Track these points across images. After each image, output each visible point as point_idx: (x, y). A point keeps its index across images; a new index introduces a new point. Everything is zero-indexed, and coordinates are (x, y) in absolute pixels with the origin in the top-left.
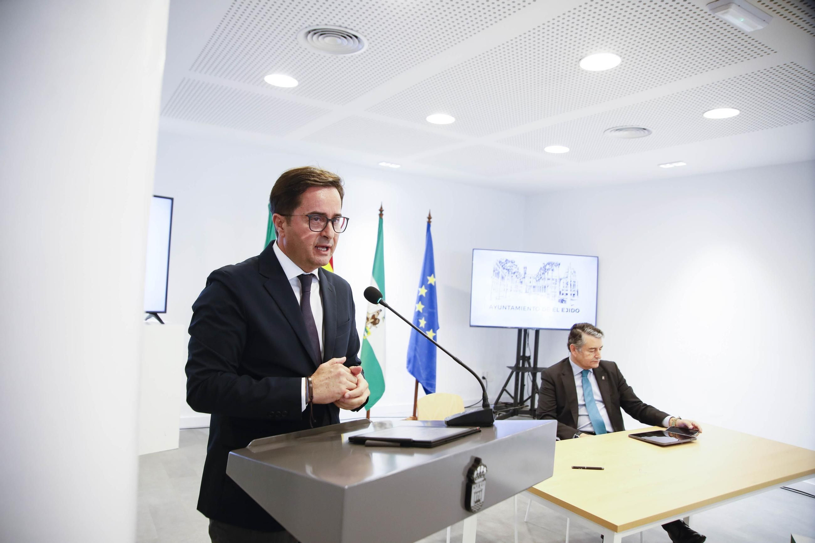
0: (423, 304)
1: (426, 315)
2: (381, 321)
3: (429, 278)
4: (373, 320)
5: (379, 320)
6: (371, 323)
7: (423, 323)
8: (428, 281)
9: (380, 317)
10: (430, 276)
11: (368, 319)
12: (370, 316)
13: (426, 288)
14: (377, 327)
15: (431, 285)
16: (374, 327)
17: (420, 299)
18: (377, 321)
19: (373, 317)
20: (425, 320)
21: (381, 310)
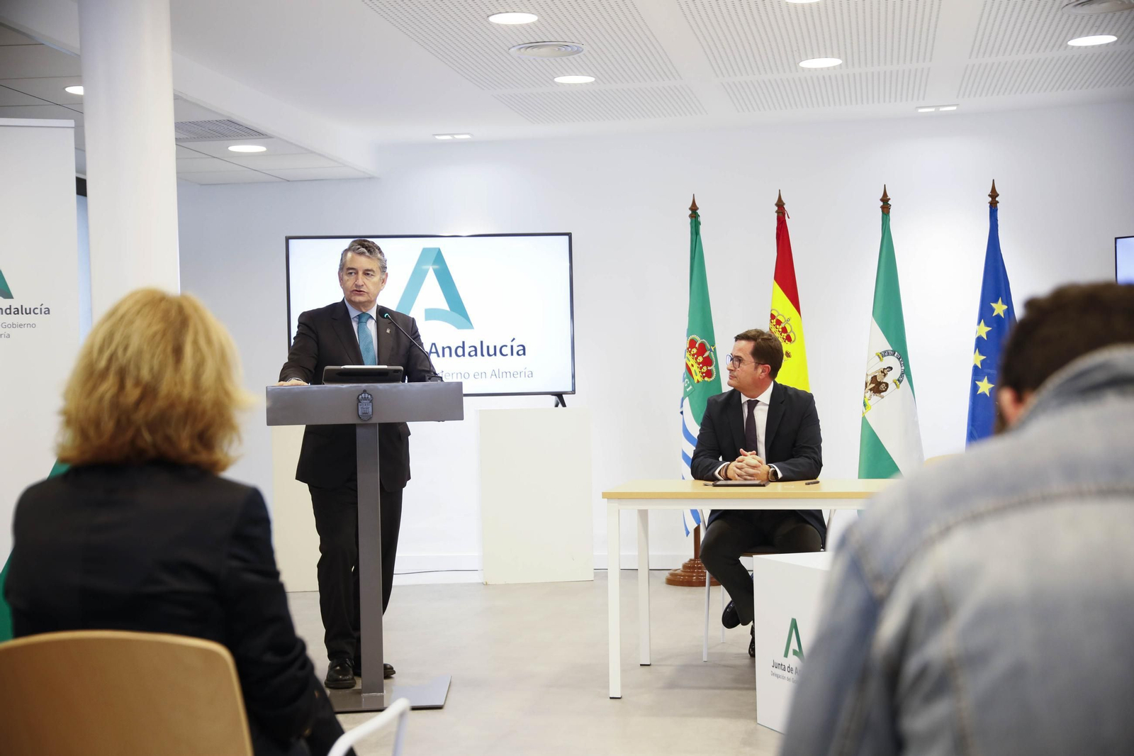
0: (981, 353)
1: (993, 372)
2: (892, 386)
3: (993, 305)
4: (873, 385)
5: (887, 385)
6: (871, 390)
7: (985, 387)
8: (993, 310)
9: (890, 378)
10: (996, 301)
11: (866, 384)
12: (870, 378)
13: (987, 325)
14: (882, 397)
15: (998, 316)
16: (875, 398)
17: (980, 344)
18: (882, 387)
19: (874, 378)
20: (990, 381)
21: (891, 368)
